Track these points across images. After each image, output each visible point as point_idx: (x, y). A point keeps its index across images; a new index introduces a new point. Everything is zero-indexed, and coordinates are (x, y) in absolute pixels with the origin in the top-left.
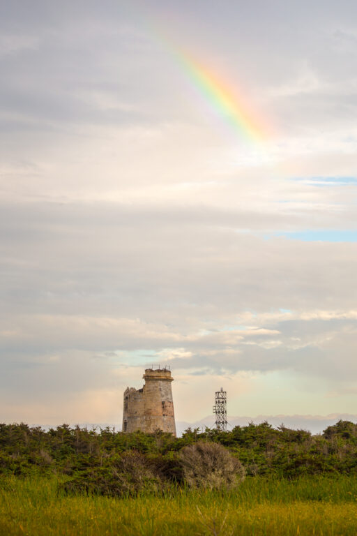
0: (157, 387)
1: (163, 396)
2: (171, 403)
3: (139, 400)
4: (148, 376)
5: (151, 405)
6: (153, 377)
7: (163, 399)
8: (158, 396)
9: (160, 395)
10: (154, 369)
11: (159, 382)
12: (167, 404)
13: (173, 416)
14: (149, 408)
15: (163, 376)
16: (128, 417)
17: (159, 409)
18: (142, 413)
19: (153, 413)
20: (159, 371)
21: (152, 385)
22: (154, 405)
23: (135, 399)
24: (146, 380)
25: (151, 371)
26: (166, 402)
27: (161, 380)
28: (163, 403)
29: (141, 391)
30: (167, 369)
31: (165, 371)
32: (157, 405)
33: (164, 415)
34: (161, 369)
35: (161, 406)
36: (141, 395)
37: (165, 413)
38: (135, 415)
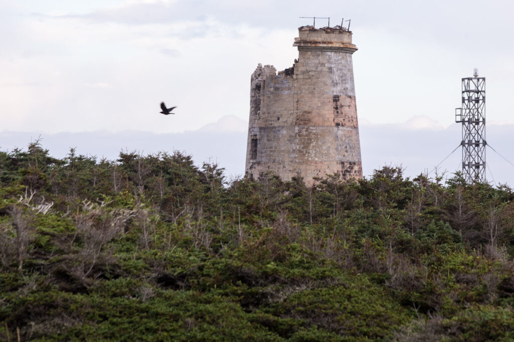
0: (323, 65)
1: (335, 84)
2: (352, 98)
3: (286, 92)
4: (305, 42)
5: (311, 103)
6: (316, 43)
7: (336, 90)
8: (325, 84)
9: (329, 82)
10: (317, 27)
11: (329, 53)
12: (344, 101)
13: (356, 127)
14: (306, 109)
15: (336, 41)
16: (261, 128)
17: (328, 112)
18: (292, 119)
19: (316, 120)
20: (328, 30)
21: (313, 61)
22: (316, 102)
23: (276, 89)
24: (300, 49)
25: (312, 30)
26: (342, 97)
27: (332, 49)
28: (336, 99)
29: (289, 72)
30: (345, 26)
31: (340, 30)
32: (323, 103)
33: (338, 125)
34: (332, 26)
35: (331, 105)
36: (288, 82)
37: (340, 120)
38: (276, 124)
